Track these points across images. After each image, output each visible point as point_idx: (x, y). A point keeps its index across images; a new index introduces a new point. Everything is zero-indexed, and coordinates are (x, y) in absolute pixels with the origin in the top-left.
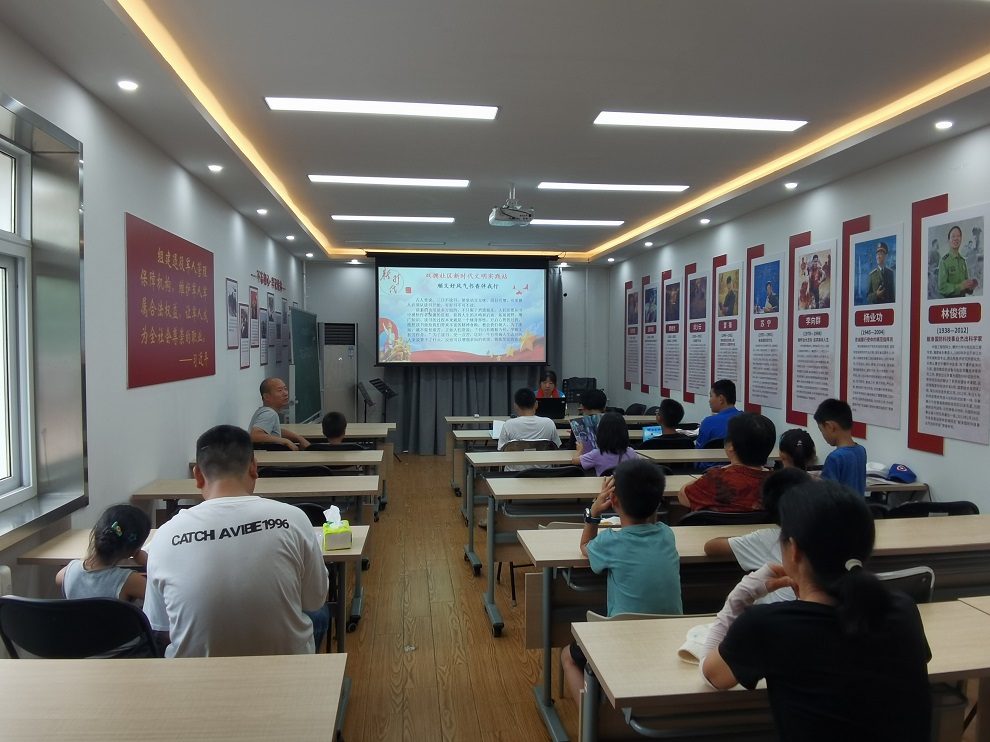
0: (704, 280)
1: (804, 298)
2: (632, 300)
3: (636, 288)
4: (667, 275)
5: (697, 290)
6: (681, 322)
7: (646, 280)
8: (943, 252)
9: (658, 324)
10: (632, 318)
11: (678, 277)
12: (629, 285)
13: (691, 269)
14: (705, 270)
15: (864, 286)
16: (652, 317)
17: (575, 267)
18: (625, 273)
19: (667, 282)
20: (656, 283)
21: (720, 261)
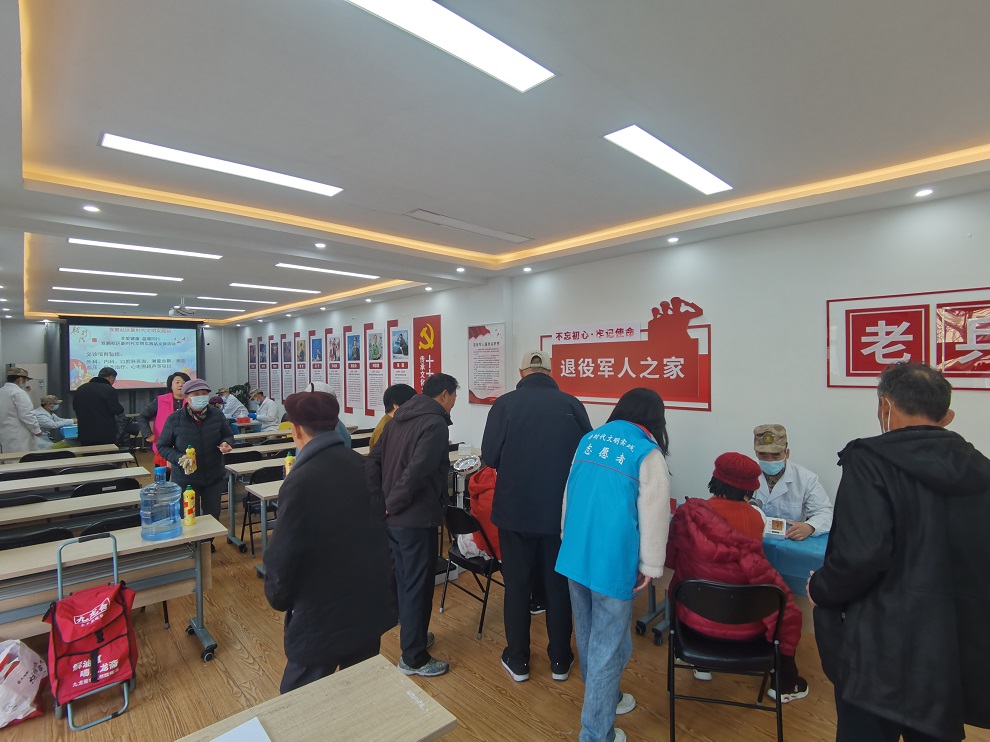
0: (290, 343)
1: (331, 356)
2: (252, 349)
3: (254, 343)
4: (271, 338)
5: (287, 347)
6: (279, 363)
7: (260, 339)
8: (373, 343)
9: (267, 363)
10: (252, 360)
11: (277, 339)
12: (250, 340)
13: (283, 336)
14: (290, 338)
15: (351, 353)
16: (264, 360)
17: (214, 327)
18: (247, 333)
19: (272, 342)
20: (265, 341)
21: (297, 335)
